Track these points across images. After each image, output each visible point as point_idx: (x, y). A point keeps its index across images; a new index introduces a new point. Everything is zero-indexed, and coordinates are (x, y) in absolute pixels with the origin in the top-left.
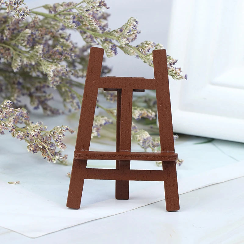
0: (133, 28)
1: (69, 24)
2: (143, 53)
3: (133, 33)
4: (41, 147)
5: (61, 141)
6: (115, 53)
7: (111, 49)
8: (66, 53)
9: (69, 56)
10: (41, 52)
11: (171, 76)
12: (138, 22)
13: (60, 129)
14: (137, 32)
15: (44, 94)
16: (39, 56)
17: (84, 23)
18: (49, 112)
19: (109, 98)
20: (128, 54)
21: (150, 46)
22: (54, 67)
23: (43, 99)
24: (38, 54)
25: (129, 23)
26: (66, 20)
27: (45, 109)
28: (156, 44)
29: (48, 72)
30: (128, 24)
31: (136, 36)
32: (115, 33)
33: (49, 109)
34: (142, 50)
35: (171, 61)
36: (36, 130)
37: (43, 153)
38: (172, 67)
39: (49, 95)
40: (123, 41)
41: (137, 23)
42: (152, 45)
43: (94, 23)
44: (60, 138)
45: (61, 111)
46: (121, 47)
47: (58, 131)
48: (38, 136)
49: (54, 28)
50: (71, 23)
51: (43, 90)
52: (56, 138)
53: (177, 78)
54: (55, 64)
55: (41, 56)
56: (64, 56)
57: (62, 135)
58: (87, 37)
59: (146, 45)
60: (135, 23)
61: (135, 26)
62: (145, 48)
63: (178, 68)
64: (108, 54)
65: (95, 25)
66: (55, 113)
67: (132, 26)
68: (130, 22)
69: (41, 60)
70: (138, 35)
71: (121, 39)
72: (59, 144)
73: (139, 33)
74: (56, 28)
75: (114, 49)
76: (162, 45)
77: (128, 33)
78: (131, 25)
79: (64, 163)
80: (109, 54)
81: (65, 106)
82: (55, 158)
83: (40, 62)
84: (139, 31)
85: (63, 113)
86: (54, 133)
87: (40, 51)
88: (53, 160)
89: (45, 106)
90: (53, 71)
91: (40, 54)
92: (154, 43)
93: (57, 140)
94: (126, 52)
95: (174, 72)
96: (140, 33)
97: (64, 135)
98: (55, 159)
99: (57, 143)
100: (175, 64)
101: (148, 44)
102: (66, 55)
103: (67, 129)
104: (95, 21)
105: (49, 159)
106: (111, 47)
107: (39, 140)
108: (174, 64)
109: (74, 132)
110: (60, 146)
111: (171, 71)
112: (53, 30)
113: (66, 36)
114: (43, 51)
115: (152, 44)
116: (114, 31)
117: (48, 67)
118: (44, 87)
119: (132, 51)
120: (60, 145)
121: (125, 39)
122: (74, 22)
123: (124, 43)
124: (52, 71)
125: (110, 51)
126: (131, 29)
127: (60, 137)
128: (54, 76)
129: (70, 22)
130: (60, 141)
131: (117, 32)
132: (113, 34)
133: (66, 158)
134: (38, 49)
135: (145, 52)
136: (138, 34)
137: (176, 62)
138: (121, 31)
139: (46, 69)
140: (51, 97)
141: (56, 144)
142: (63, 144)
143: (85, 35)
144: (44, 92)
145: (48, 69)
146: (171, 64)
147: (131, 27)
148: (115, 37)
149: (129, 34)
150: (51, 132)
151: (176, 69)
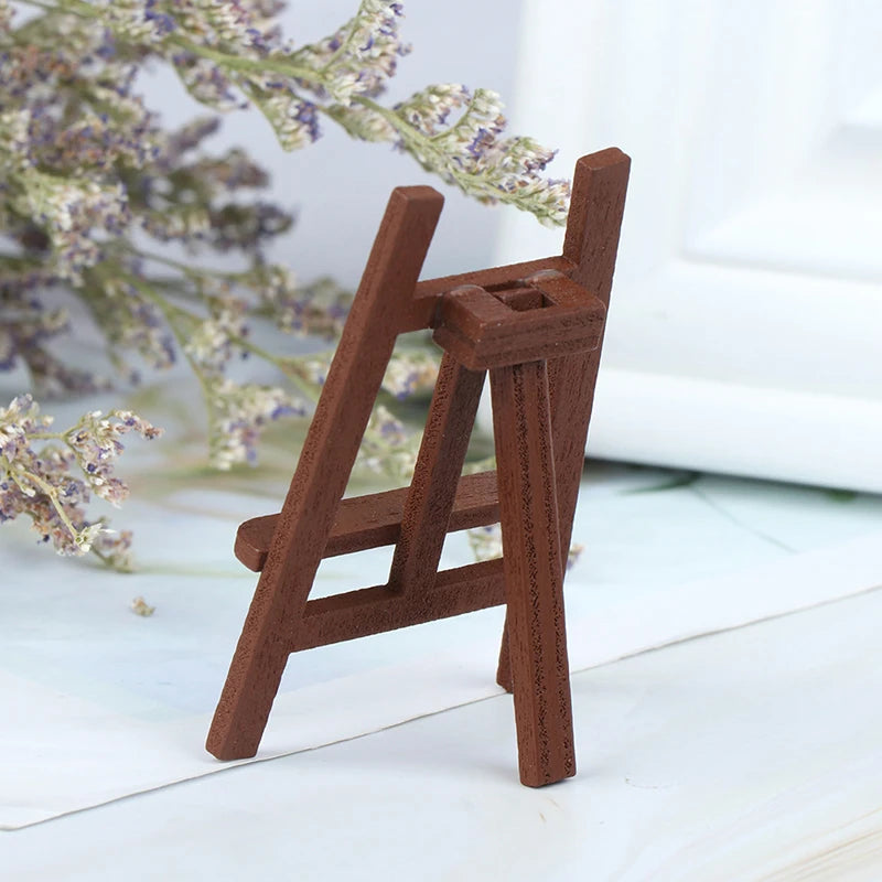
0: (383, 32)
1: (129, 26)
2: (423, 127)
3: (383, 54)
4: (32, 493)
5: (110, 469)
6: (314, 133)
7: (297, 118)
8: (121, 142)
9: (132, 152)
10: (22, 136)
11: (534, 211)
12: (401, 7)
13: (105, 424)
14: (398, 50)
15: (32, 314)
16: (15, 155)
17: (189, 22)
18: (53, 385)
19: (288, 319)
20: (364, 139)
21: (449, 101)
22: (74, 195)
23: (29, 331)
24: (12, 146)
25: (364, 14)
26: (118, 12)
27: (38, 370)
28: (472, 93)
29: (53, 213)
30: (364, 18)
31: (393, 65)
32: (312, 57)
33: (52, 369)
34: (416, 117)
35: (531, 155)
36: (10, 429)
37: (38, 518)
38: (534, 177)
39: (55, 316)
40: (345, 84)
41: (396, 11)
42: (456, 98)
43: (231, 19)
44: (104, 456)
45: (99, 380)
46: (337, 113)
47: (96, 430)
48: (17, 450)
49: (70, 46)
50: (138, 22)
51: (28, 295)
52: (89, 458)
53: (555, 221)
54: (77, 182)
55: (24, 152)
56: (114, 152)
57: (112, 445)
58: (200, 79)
59: (434, 99)
60: (390, 12)
61: (388, 22)
62: (428, 110)
63: (559, 182)
64: (284, 137)
65: (232, 26)
66: (76, 385)
67: (377, 25)
68: (369, 7)
69: (22, 170)
70: (399, 59)
71: (336, 77)
72: (99, 482)
73: (403, 51)
74: (78, 44)
75: (307, 116)
76: (495, 95)
77: (362, 50)
78: (372, 21)
79: (119, 563)
80: (290, 139)
81: (115, 359)
82: (87, 534)
83: (19, 178)
84: (405, 45)
85: (109, 388)
86: (79, 440)
87: (17, 132)
88: (79, 539)
89: (38, 360)
90: (70, 207)
91: (20, 145)
92: (464, 91)
93: (91, 468)
94: (355, 130)
95: (545, 196)
96: (408, 51)
97: (119, 446)
98: (85, 539)
99: (91, 478)
100: (547, 165)
101: (441, 94)
102: (123, 149)
103: (130, 422)
104: (231, 9)
105: (62, 540)
106: (294, 112)
107: (21, 467)
108: (542, 165)
109: (157, 433)
110: (105, 491)
111: (531, 195)
112: (68, 56)
113: (118, 79)
114: (30, 132)
115: (458, 94)
116: (308, 48)
117: (50, 193)
118: (31, 284)
119: (377, 126)
120: (104, 484)
121: (350, 79)
122: (149, 17)
123: (348, 92)
124: (65, 209)
125: (293, 125)
126: (376, 35)
127: (105, 451)
128: (76, 228)
129: (134, 19)
130: (106, 470)
131: (318, 52)
132: (303, 61)
133: (128, 545)
134: (9, 125)
135: (428, 125)
136: (402, 55)
137: (550, 160)
138: (334, 46)
139: (45, 202)
140: (59, 323)
141: (87, 484)
142: (114, 480)
143: (193, 73)
144: (35, 305)
145: (52, 200)
146: (530, 167)
147: (373, 28)
148: (312, 69)
149: (367, 53)
150: (69, 435)
151: (551, 183)
